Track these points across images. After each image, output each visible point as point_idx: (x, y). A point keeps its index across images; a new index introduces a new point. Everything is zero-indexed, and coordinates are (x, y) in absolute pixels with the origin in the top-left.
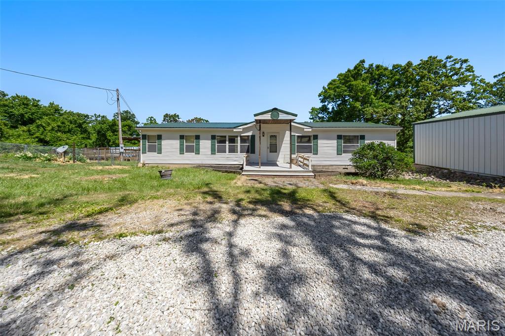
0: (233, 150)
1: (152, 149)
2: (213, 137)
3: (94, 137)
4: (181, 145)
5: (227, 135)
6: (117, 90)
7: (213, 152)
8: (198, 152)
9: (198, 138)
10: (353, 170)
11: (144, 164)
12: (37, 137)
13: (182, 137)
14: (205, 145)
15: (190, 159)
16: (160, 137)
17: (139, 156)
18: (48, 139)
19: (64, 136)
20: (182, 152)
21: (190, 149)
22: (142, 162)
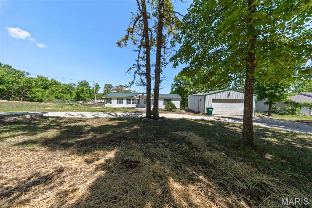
0: (133, 103)
1: (109, 102)
2: (127, 99)
3: (74, 95)
4: (118, 101)
5: (131, 98)
6: (94, 81)
7: (127, 104)
8: (123, 104)
9: (122, 99)
10: (165, 109)
11: (106, 107)
12: (54, 96)
13: (118, 99)
14: (125, 101)
15: (120, 105)
16: (111, 99)
17: (104, 104)
18: (59, 96)
19: (64, 95)
20: (118, 103)
21: (120, 103)
22: (105, 106)
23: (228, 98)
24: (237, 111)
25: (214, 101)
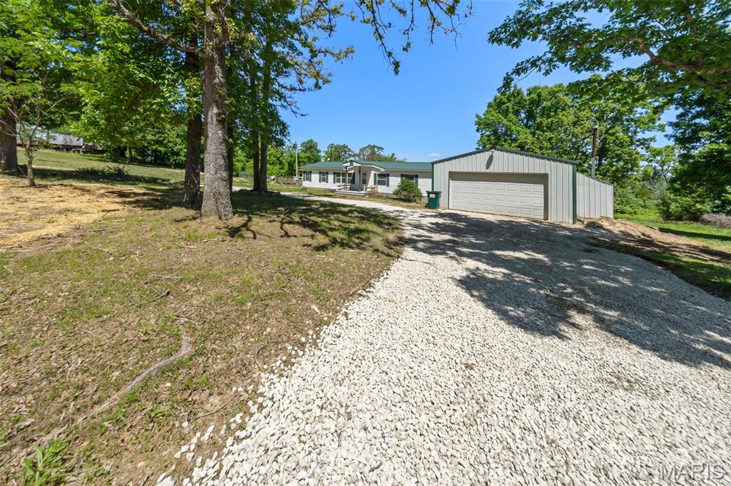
0: (344, 181)
1: (307, 179)
2: (334, 173)
4: (320, 177)
5: (341, 172)
7: (334, 182)
8: (327, 182)
9: (327, 173)
11: (304, 187)
13: (320, 173)
14: (331, 177)
15: (323, 185)
16: (311, 173)
20: (320, 181)
21: (324, 181)
22: (302, 185)
23: (488, 171)
24: (518, 204)
25: (454, 176)
